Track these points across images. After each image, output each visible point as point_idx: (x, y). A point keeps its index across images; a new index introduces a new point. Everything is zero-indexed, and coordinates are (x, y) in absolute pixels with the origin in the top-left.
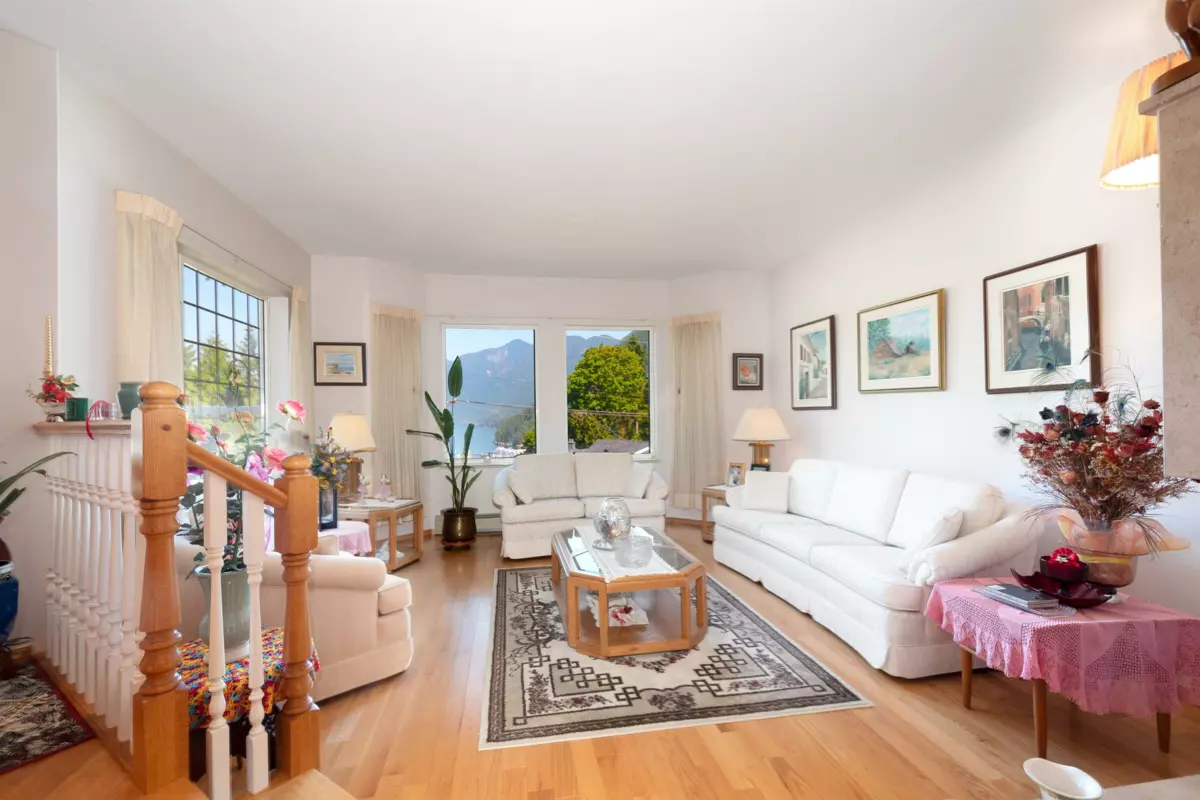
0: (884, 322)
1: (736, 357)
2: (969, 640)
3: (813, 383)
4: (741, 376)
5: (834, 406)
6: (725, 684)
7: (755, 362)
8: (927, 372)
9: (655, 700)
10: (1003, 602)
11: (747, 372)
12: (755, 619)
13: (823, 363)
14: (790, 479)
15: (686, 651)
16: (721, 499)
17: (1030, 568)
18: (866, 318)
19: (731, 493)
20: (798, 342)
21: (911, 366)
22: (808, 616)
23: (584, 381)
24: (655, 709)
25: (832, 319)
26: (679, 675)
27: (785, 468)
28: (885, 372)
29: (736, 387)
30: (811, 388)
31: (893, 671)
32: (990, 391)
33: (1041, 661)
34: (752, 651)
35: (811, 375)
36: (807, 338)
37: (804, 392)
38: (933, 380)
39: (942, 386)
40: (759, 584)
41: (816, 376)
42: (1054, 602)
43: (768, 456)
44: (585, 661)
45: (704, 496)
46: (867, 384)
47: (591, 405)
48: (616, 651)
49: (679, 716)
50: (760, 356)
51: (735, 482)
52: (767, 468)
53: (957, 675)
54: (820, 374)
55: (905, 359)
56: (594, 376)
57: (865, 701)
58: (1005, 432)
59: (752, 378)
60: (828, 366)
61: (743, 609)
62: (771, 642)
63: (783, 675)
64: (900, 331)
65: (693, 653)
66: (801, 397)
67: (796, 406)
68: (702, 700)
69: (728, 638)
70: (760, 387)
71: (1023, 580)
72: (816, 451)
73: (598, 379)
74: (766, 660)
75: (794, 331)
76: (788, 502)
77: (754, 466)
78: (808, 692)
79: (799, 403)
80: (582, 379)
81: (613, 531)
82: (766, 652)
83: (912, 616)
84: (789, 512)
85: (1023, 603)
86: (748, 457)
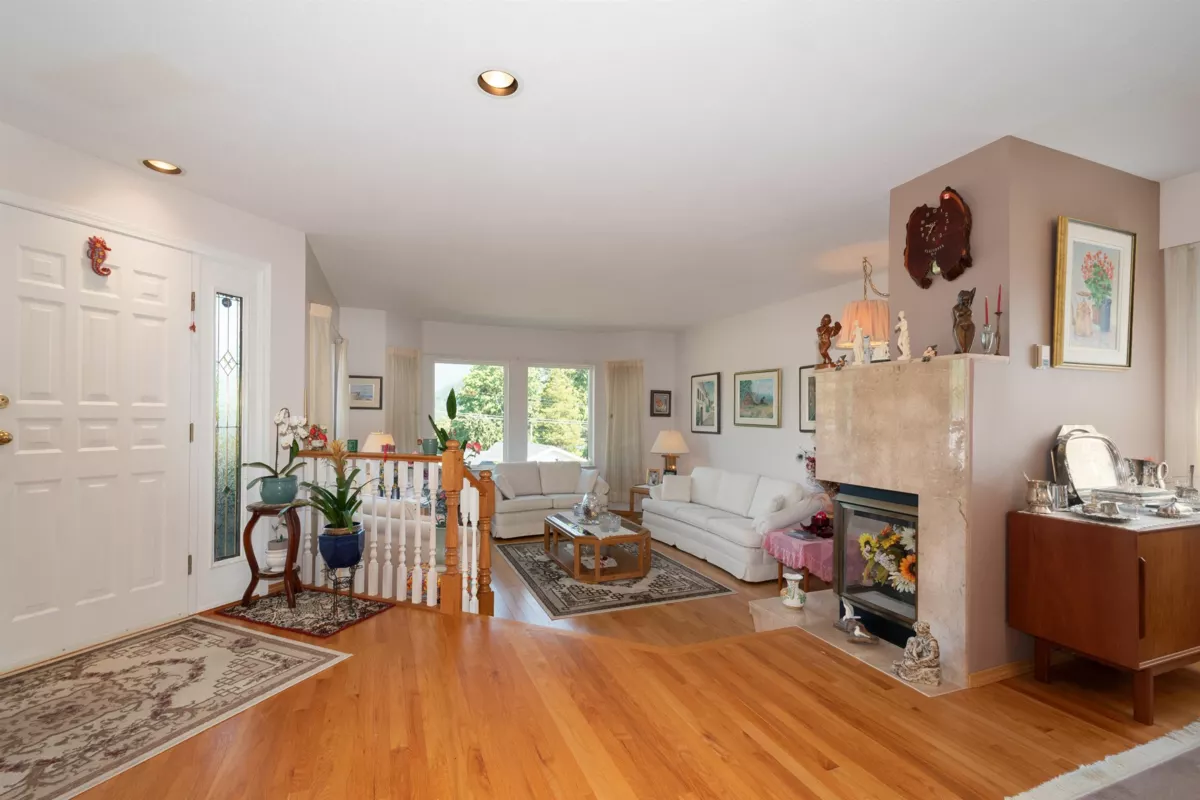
0: (749, 382)
1: (653, 393)
2: (781, 555)
3: (705, 415)
4: (656, 407)
5: (719, 432)
6: (666, 590)
7: (666, 396)
8: (771, 416)
9: (631, 597)
10: (795, 537)
11: (660, 404)
12: (674, 563)
13: (712, 403)
14: (692, 480)
15: (641, 578)
16: (646, 493)
17: (808, 523)
18: (740, 378)
19: (652, 490)
20: (696, 387)
21: (763, 412)
22: (705, 561)
23: (480, 383)
24: (631, 600)
25: (719, 375)
26: (641, 587)
27: (687, 473)
28: (749, 413)
29: (653, 414)
30: (704, 419)
31: (748, 579)
32: (802, 431)
33: (806, 560)
34: (677, 577)
35: (704, 409)
36: (702, 384)
37: (700, 421)
38: (774, 421)
39: (779, 425)
40: (674, 547)
41: (707, 411)
42: (815, 535)
43: (674, 464)
44: (586, 586)
45: (632, 493)
46: (739, 420)
47: (486, 408)
48: (604, 579)
49: (646, 602)
50: (669, 393)
51: (654, 482)
52: (675, 472)
53: (777, 580)
54: (711, 411)
55: (759, 408)
56: (490, 379)
57: (734, 592)
58: (800, 457)
59: (664, 408)
60: (715, 405)
61: (667, 559)
62: (685, 572)
63: (693, 585)
64: (758, 390)
65: (645, 579)
66: (697, 424)
67: (694, 430)
68: (655, 596)
69: (662, 572)
70: (669, 415)
71: (804, 527)
72: (707, 461)
73: (494, 382)
74: (684, 580)
75: (694, 379)
76: (691, 495)
77: (667, 471)
78: (707, 590)
79: (695, 428)
80: (477, 381)
81: (593, 513)
82: (683, 577)
83: (758, 551)
84: (691, 502)
85: (802, 536)
86: (660, 465)
